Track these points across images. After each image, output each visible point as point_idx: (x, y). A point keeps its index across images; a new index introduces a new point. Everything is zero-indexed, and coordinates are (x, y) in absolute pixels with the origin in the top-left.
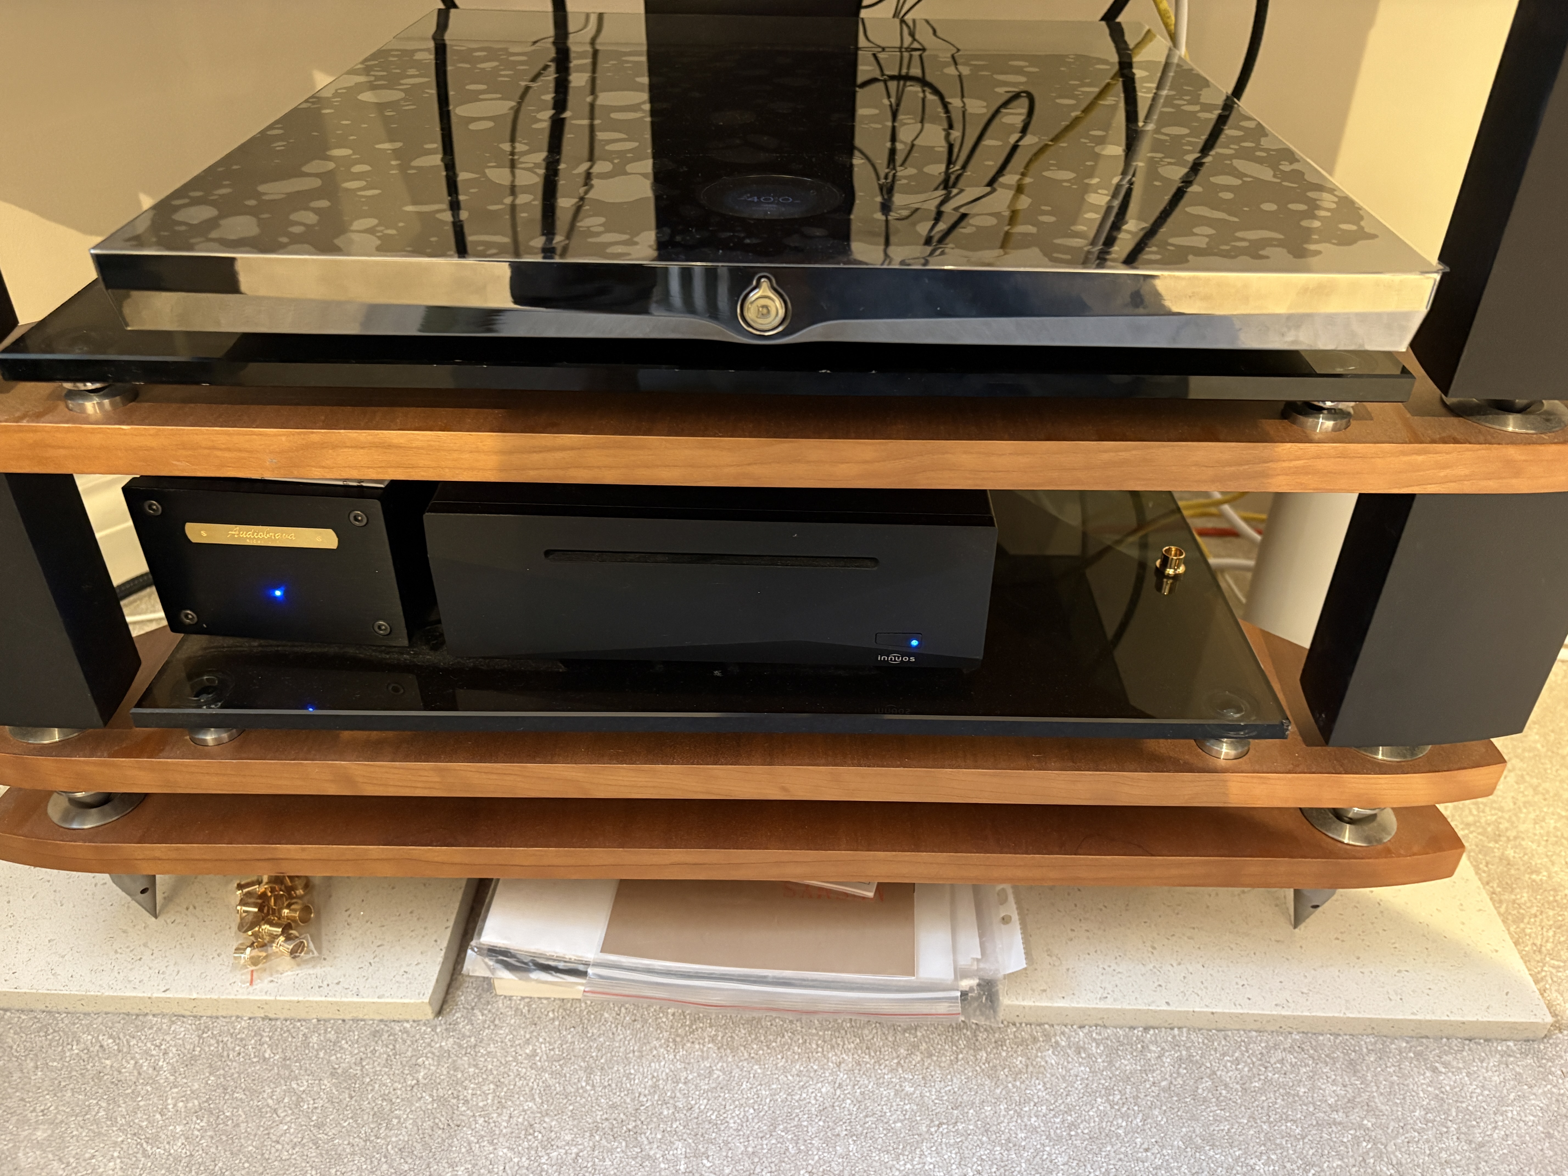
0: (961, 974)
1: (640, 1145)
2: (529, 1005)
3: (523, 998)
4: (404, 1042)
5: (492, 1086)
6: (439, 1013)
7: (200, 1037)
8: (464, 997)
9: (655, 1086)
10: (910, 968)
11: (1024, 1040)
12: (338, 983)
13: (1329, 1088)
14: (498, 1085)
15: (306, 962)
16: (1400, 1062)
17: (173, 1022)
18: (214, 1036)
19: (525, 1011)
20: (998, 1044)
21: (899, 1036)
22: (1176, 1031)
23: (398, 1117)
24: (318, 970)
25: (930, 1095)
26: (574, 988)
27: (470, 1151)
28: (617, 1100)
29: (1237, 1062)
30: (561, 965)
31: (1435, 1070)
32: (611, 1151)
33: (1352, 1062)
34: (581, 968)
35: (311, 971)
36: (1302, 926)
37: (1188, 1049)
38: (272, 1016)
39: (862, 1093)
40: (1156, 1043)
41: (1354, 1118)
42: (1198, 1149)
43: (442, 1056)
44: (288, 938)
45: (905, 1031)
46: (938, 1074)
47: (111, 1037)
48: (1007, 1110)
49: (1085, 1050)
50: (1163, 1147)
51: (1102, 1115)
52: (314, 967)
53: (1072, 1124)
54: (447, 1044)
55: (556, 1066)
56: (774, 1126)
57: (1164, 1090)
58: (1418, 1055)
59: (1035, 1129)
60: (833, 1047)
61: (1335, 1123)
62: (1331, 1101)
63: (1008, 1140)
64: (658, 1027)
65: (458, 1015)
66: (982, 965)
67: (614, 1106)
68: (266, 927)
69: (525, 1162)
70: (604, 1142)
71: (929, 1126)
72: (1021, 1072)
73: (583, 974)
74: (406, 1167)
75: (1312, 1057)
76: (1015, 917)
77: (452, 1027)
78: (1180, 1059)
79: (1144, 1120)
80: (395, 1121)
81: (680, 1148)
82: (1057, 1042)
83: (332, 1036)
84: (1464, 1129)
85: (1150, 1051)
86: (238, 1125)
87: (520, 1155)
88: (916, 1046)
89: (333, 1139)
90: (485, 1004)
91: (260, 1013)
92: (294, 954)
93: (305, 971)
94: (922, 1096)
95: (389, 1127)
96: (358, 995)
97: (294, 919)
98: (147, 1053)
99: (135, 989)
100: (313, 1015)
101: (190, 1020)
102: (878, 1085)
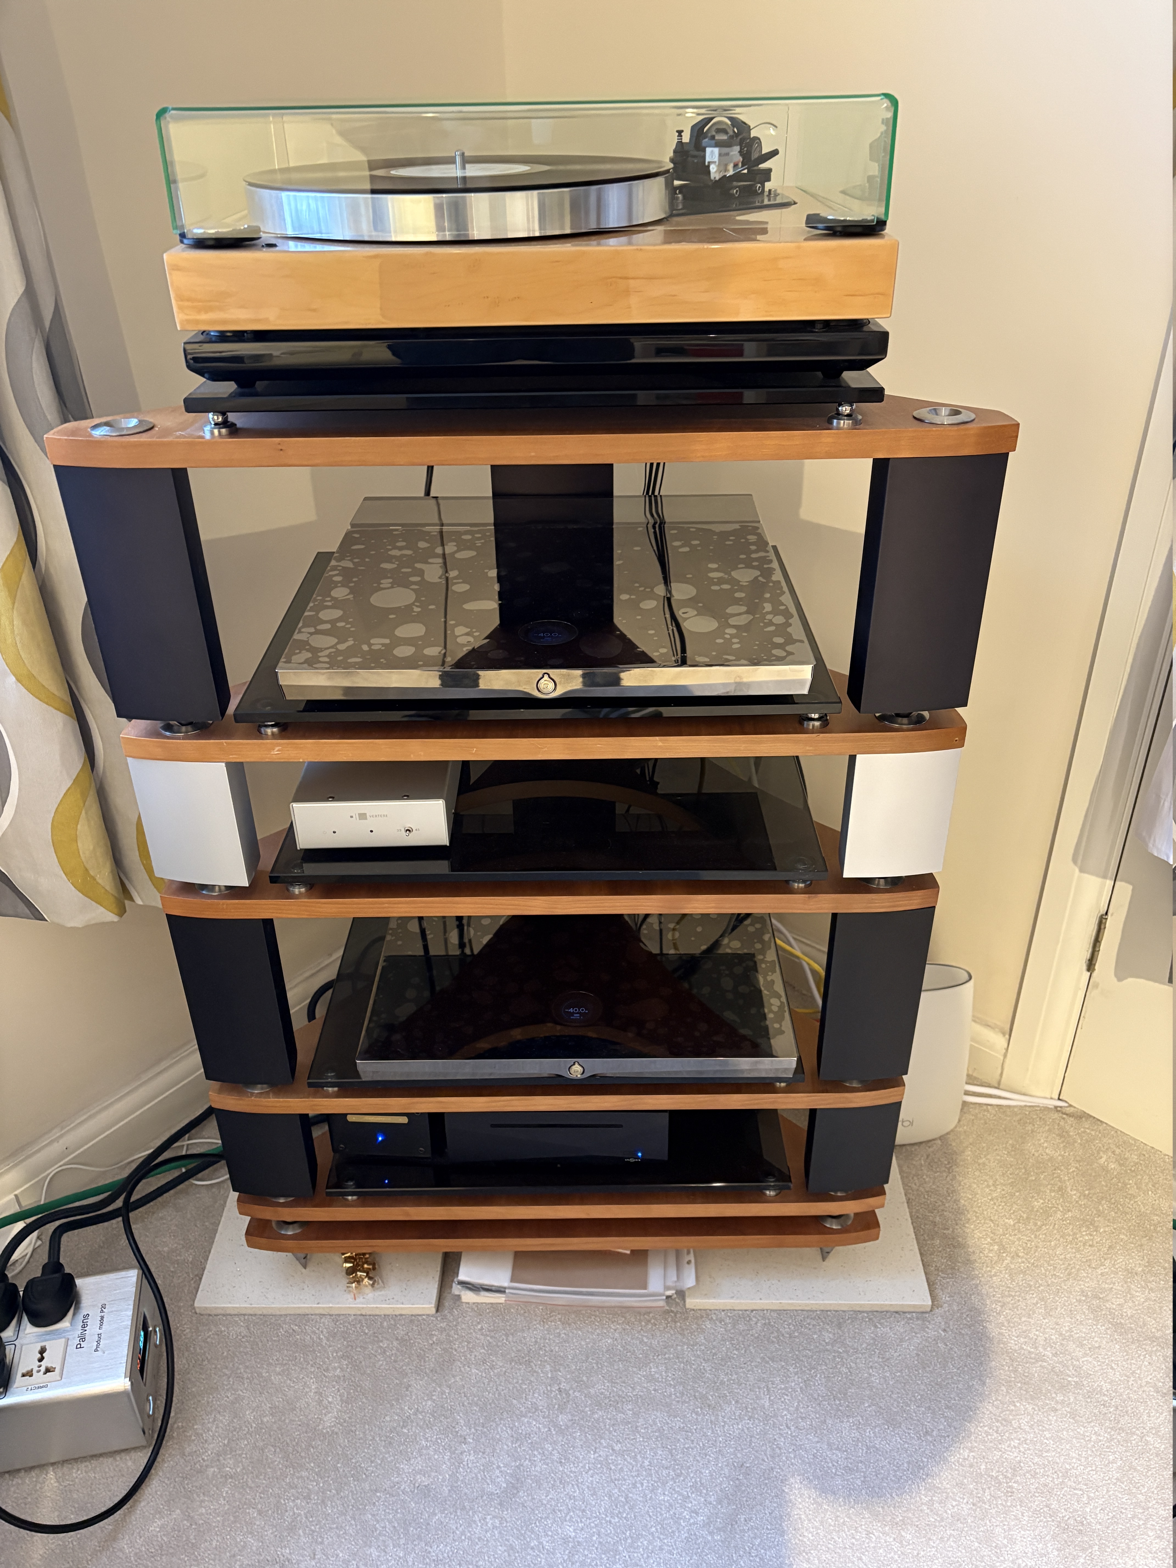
0: (667, 1288)
1: (531, 1367)
2: (478, 1306)
3: (474, 1303)
4: (424, 1324)
5: (466, 1343)
6: (437, 1311)
7: (335, 1324)
8: (447, 1303)
9: (536, 1342)
10: (645, 1286)
11: (697, 1317)
12: (392, 1299)
13: (826, 1334)
14: (469, 1343)
15: (377, 1289)
16: (861, 1323)
17: (321, 1318)
18: (341, 1324)
19: (476, 1309)
20: (686, 1319)
21: (642, 1317)
22: (765, 1312)
23: (428, 1357)
24: (383, 1292)
25: (655, 1342)
26: (500, 1299)
27: (460, 1371)
28: (520, 1348)
29: (789, 1324)
30: (493, 1288)
31: (876, 1327)
32: (520, 1369)
33: (840, 1323)
34: (503, 1290)
35: (380, 1293)
36: (827, 1260)
37: (769, 1319)
38: (364, 1314)
39: (625, 1343)
40: (754, 1317)
41: (835, 1348)
42: (767, 1362)
43: (442, 1330)
44: (370, 1278)
45: (644, 1314)
46: (658, 1334)
47: (296, 1325)
48: (687, 1348)
49: (724, 1321)
50: (752, 1362)
51: (728, 1349)
52: (381, 1291)
53: (715, 1353)
54: (443, 1325)
55: (492, 1334)
56: (588, 1357)
57: (755, 1338)
58: (870, 1319)
59: (698, 1356)
60: (613, 1322)
61: (827, 1350)
62: (827, 1341)
63: (687, 1361)
64: (536, 1315)
65: (446, 1311)
66: (678, 1284)
67: (519, 1351)
68: (359, 1273)
69: (484, 1375)
70: (516, 1366)
71: (653, 1356)
72: (694, 1331)
73: (504, 1292)
74: (435, 1378)
75: (822, 1321)
76: (693, 1261)
77: (444, 1318)
78: (765, 1324)
79: (745, 1351)
80: (427, 1359)
81: (548, 1368)
82: (712, 1318)
83: (392, 1322)
84: (882, 1353)
85: (752, 1321)
86: (361, 1362)
87: (482, 1372)
88: (649, 1321)
89: (401, 1367)
90: (459, 1306)
91: (359, 1313)
92: (373, 1285)
93: (377, 1293)
94: (651, 1343)
95: (425, 1362)
96: (403, 1304)
97: (369, 1269)
98: (314, 1332)
99: (304, 1303)
100: (382, 1313)
101: (329, 1317)
102: (632, 1339)
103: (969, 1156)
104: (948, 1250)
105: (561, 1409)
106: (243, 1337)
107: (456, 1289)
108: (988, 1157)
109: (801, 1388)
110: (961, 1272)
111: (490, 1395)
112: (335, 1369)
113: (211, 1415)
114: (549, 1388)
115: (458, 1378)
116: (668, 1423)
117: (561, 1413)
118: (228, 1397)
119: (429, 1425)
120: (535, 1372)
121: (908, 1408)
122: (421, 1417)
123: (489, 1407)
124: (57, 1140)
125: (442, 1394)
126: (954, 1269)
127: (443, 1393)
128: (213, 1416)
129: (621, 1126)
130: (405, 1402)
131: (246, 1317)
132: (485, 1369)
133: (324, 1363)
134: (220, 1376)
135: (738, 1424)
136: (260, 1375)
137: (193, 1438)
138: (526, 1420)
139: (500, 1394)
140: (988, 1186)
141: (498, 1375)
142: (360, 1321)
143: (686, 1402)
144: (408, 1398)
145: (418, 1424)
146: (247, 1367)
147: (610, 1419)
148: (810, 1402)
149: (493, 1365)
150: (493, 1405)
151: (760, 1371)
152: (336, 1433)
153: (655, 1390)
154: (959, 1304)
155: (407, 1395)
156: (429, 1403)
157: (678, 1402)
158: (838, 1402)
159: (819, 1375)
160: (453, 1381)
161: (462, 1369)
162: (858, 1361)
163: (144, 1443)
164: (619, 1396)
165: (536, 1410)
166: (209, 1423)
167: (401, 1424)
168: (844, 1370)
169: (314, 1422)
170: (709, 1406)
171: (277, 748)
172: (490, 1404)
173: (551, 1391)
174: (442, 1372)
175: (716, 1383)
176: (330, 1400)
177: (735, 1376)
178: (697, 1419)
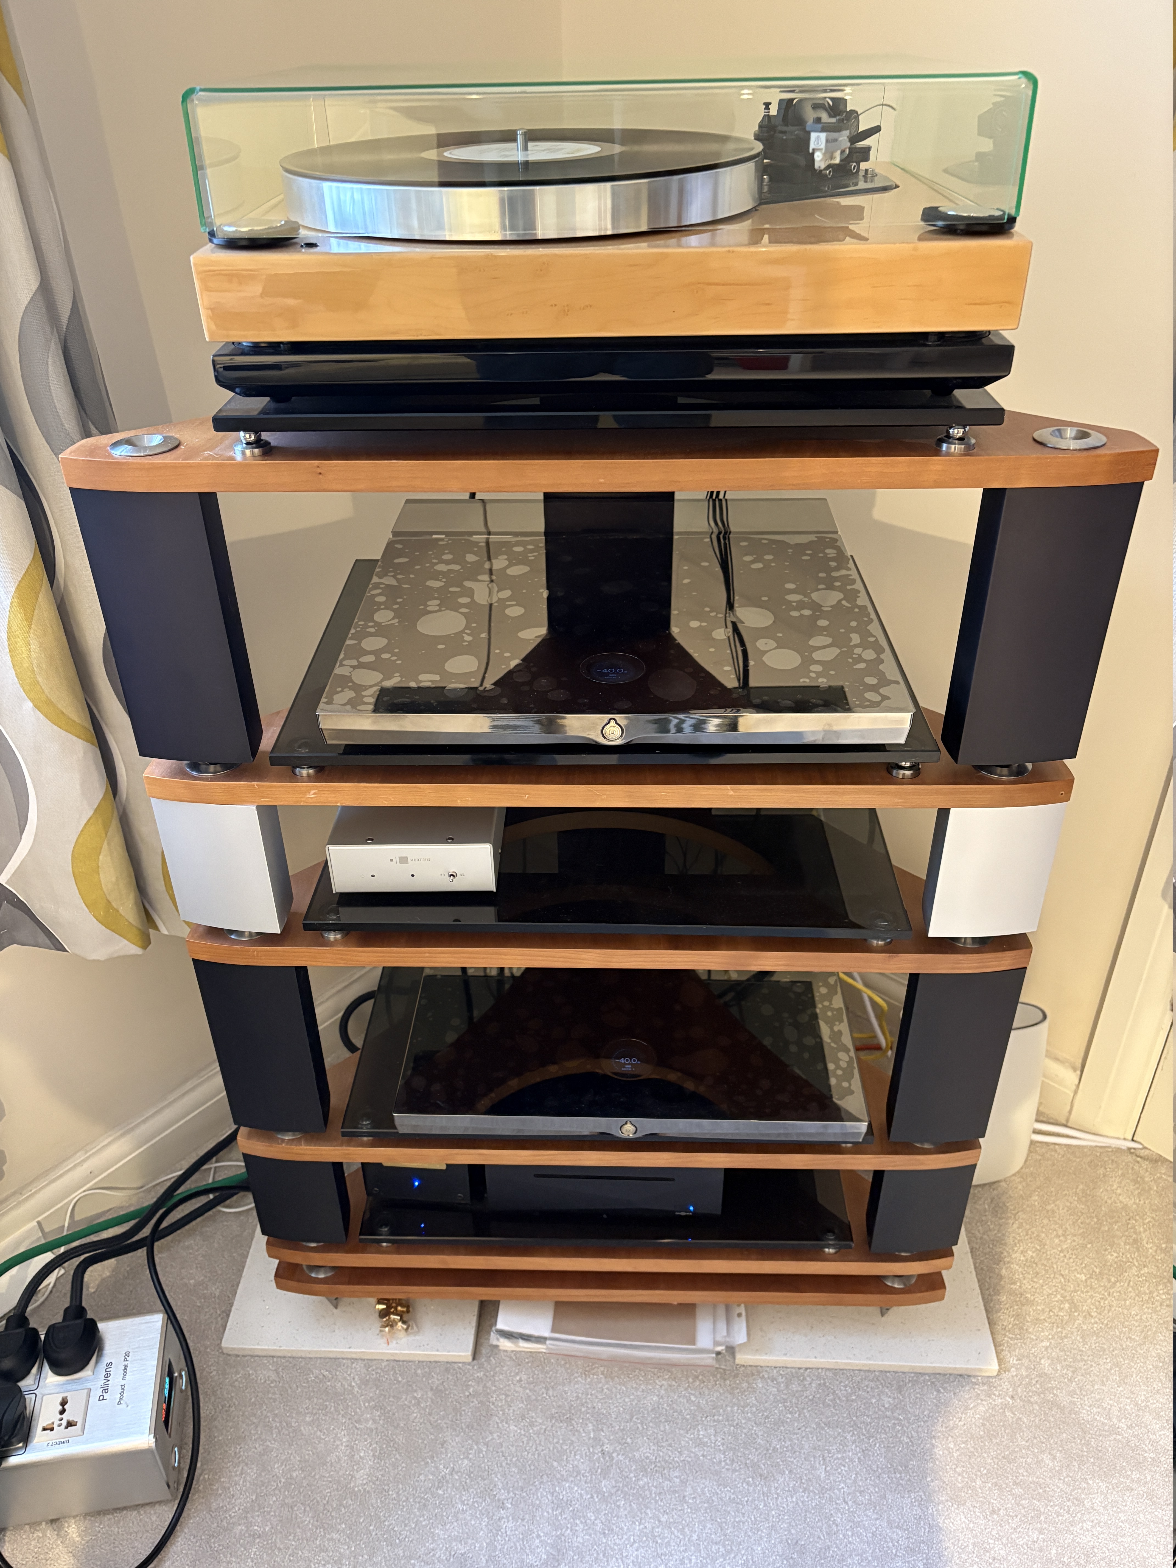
0: (716, 1343)
1: (572, 1425)
2: (515, 1355)
3: (513, 1351)
4: (461, 1374)
5: (504, 1396)
6: (474, 1359)
7: (367, 1370)
8: (484, 1351)
9: (577, 1397)
10: (694, 1343)
11: (748, 1374)
12: (428, 1345)
13: (886, 1399)
14: (507, 1396)
15: (411, 1333)
16: (923, 1387)
17: (353, 1363)
18: (373, 1370)
19: (514, 1358)
20: (736, 1376)
21: (689, 1374)
22: (820, 1370)
23: (464, 1411)
24: (417, 1337)
26: (539, 1349)
27: (498, 1427)
28: (560, 1403)
29: (846, 1386)
30: (532, 1337)
31: (939, 1391)
32: (560, 1428)
33: (900, 1386)
34: (543, 1339)
35: (414, 1338)
36: (886, 1316)
37: (824, 1380)
38: (397, 1360)
39: (672, 1401)
40: (809, 1376)
41: (895, 1415)
42: (823, 1428)
43: (479, 1380)
44: (404, 1322)
45: (692, 1371)
46: (707, 1392)
47: (327, 1371)
48: (738, 1409)
49: (776, 1380)
50: (806, 1427)
51: (781, 1412)
52: (415, 1336)
53: (767, 1416)
54: (480, 1374)
55: (532, 1386)
56: (632, 1417)
57: (810, 1400)
58: (932, 1383)
59: (749, 1419)
60: (658, 1379)
61: (887, 1417)
62: (887, 1406)
63: (737, 1424)
65: (483, 1360)
66: (728, 1339)
67: (559, 1406)
68: (392, 1317)
69: (523, 1432)
70: (557, 1424)
71: (702, 1417)
72: (745, 1391)
73: (544, 1342)
74: (471, 1434)
75: (881, 1384)
76: (744, 1314)
77: (481, 1366)
78: (820, 1384)
79: (799, 1415)
80: (463, 1413)
81: (590, 1427)
82: (763, 1376)
83: (427, 1370)
85: (806, 1380)
86: (394, 1414)
87: (521, 1429)
88: (697, 1377)
89: (437, 1421)
90: (496, 1354)
91: (392, 1358)
92: (407, 1330)
93: (411, 1338)
94: (699, 1402)
95: (461, 1415)
96: (438, 1350)
97: (403, 1312)
98: (345, 1378)
99: (335, 1347)
100: (416, 1359)
101: (360, 1362)
102: (679, 1397)
103: (1035, 1201)
104: (1016, 1307)
105: (605, 1473)
106: (272, 1382)
107: (494, 1339)
108: (1058, 1202)
109: (859, 1458)
110: (1030, 1333)
111: (530, 1455)
112: (367, 1420)
113: (238, 1467)
114: (591, 1450)
115: (495, 1436)
116: (717, 1494)
117: (604, 1478)
118: (256, 1448)
119: (466, 1488)
120: (577, 1431)
121: (974, 1484)
122: (457, 1477)
123: (528, 1469)
124: (81, 1163)
125: (479, 1453)
126: (1023, 1329)
127: (480, 1451)
128: (240, 1468)
129: (673, 1180)
130: (440, 1460)
131: (275, 1360)
132: (524, 1426)
133: (356, 1413)
134: (248, 1425)
135: (792, 1497)
136: (289, 1424)
137: (220, 1492)
138: (567, 1485)
139: (539, 1455)
140: (1058, 1236)
141: (538, 1433)
142: (393, 1368)
143: (736, 1471)
144: (443, 1456)
145: (453, 1485)
146: (276, 1415)
147: (656, 1487)
148: (869, 1474)
149: (533, 1422)
150: (532, 1467)
151: (815, 1438)
152: (368, 1492)
153: (703, 1456)
154: (1027, 1368)
155: (441, 1453)
156: (466, 1462)
157: (728, 1469)
158: (898, 1476)
159: (877, 1445)
160: (490, 1438)
161: (500, 1425)
162: (920, 1430)
163: (169, 1497)
164: (666, 1462)
165: (578, 1473)
166: (236, 1475)
167: (437, 1484)
168: (906, 1440)
169: (345, 1479)
170: (761, 1475)
171: (313, 792)
172: (530, 1466)
173: (594, 1453)
174: (479, 1428)
175: (768, 1450)
176: (362, 1454)
177: (788, 1443)
178: (748, 1490)
